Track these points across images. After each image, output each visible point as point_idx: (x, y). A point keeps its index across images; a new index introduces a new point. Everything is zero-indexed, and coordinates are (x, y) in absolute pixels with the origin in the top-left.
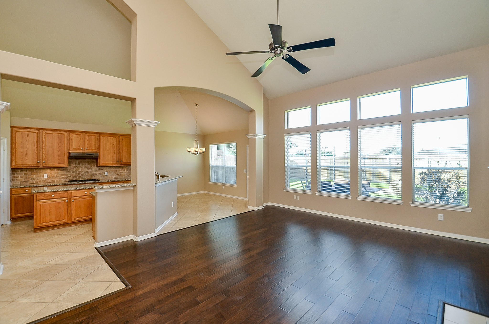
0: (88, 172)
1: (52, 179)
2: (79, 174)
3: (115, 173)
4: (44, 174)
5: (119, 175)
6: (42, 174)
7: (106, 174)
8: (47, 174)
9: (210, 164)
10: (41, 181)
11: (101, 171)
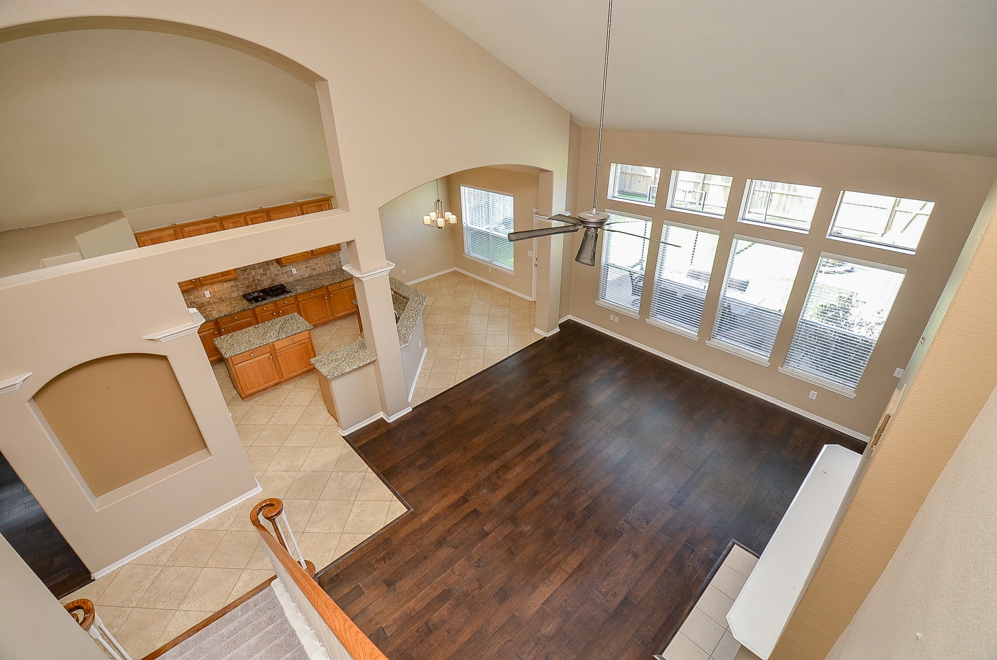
0: (266, 274)
1: (218, 297)
2: (254, 280)
3: (306, 267)
4: (205, 292)
5: (314, 269)
6: (201, 293)
7: (294, 271)
8: (208, 291)
9: (463, 223)
10: (203, 303)
11: (285, 269)
